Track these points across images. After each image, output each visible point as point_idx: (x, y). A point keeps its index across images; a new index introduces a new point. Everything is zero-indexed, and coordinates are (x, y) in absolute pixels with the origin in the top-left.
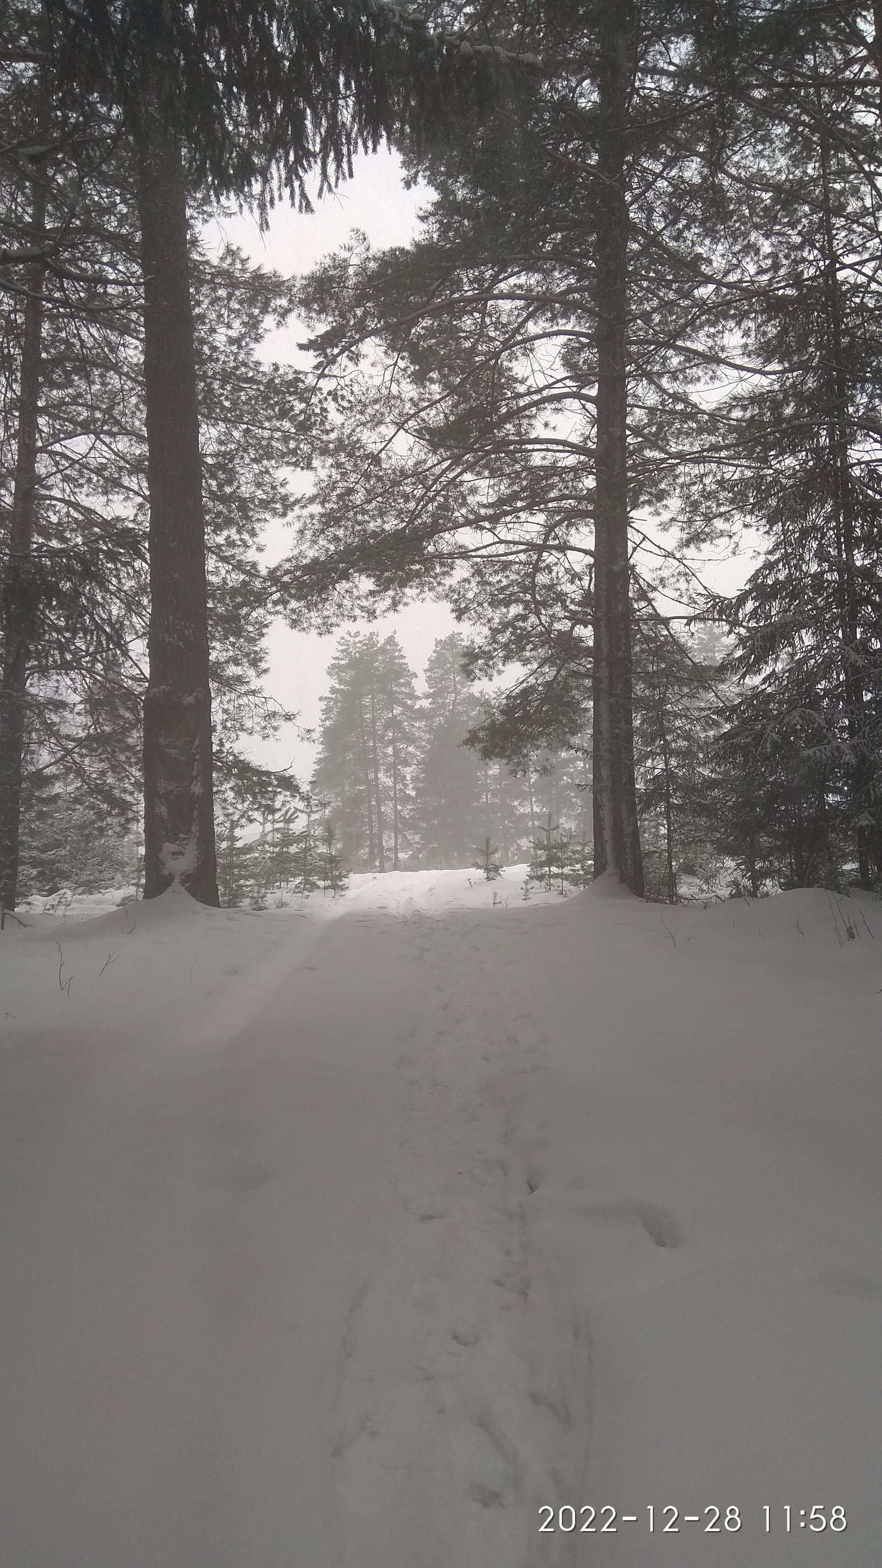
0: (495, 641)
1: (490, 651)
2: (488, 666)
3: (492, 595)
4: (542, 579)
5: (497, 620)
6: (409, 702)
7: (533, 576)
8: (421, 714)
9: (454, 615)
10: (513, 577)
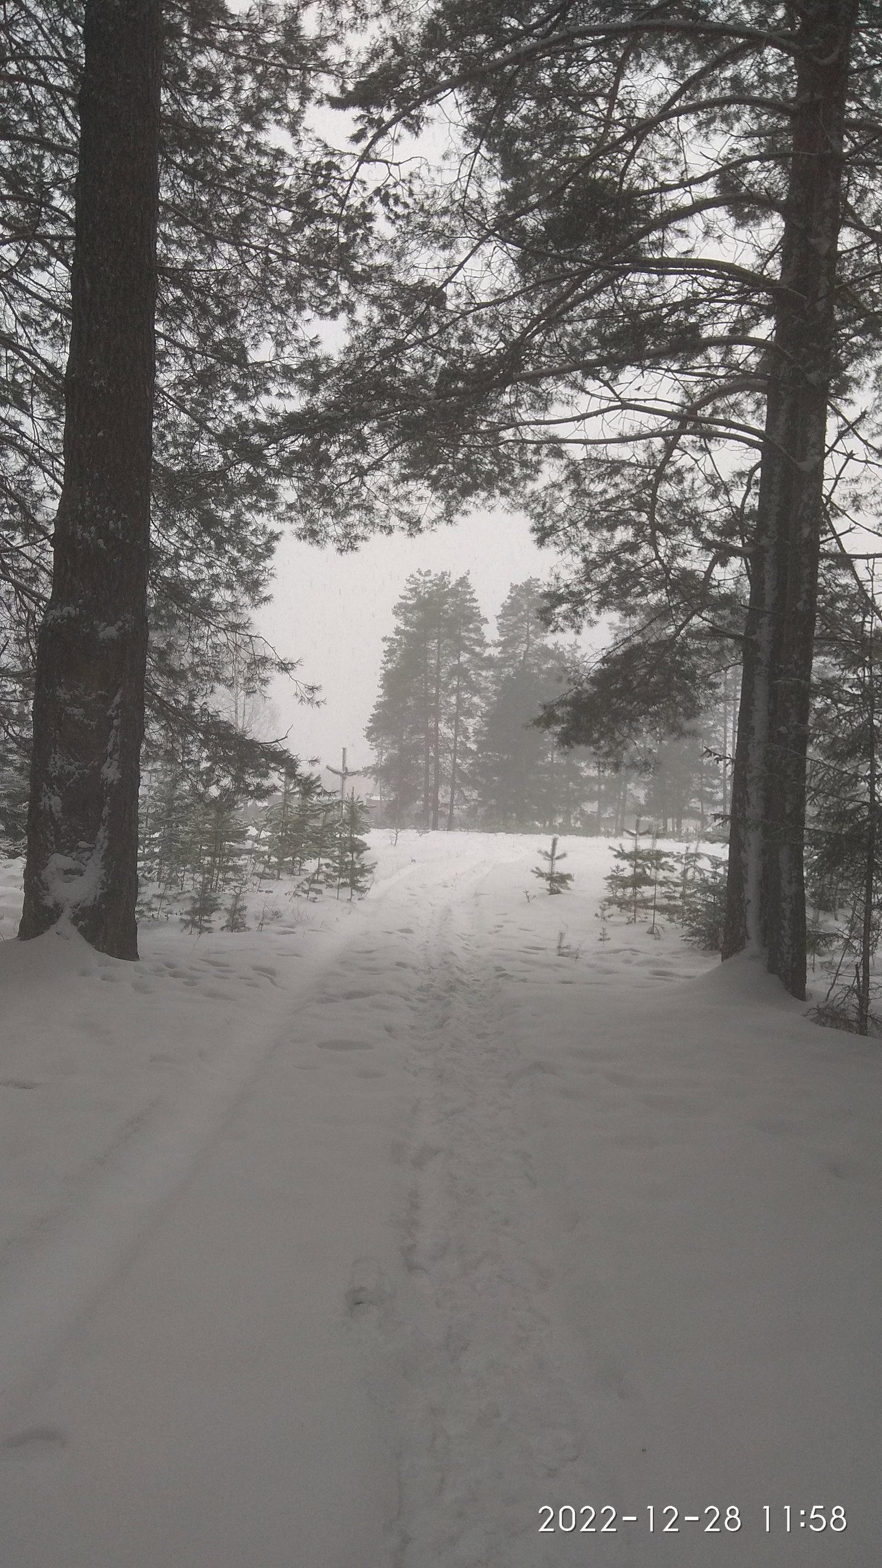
0: (589, 579)
1: (580, 593)
2: (576, 612)
3: (592, 511)
4: (667, 490)
5: (595, 548)
6: (478, 649)
7: (653, 486)
8: (490, 663)
9: (535, 536)
10: (625, 486)
